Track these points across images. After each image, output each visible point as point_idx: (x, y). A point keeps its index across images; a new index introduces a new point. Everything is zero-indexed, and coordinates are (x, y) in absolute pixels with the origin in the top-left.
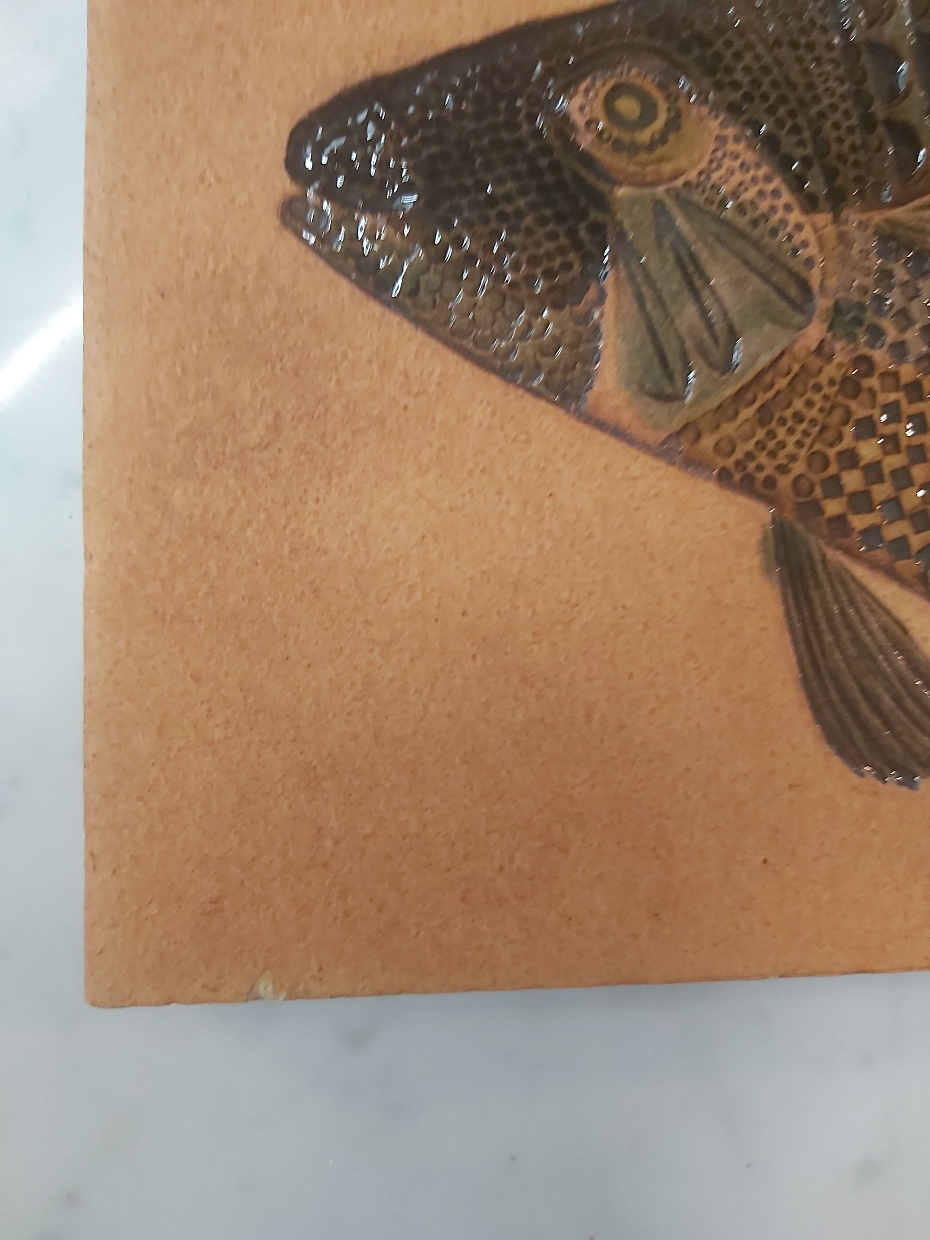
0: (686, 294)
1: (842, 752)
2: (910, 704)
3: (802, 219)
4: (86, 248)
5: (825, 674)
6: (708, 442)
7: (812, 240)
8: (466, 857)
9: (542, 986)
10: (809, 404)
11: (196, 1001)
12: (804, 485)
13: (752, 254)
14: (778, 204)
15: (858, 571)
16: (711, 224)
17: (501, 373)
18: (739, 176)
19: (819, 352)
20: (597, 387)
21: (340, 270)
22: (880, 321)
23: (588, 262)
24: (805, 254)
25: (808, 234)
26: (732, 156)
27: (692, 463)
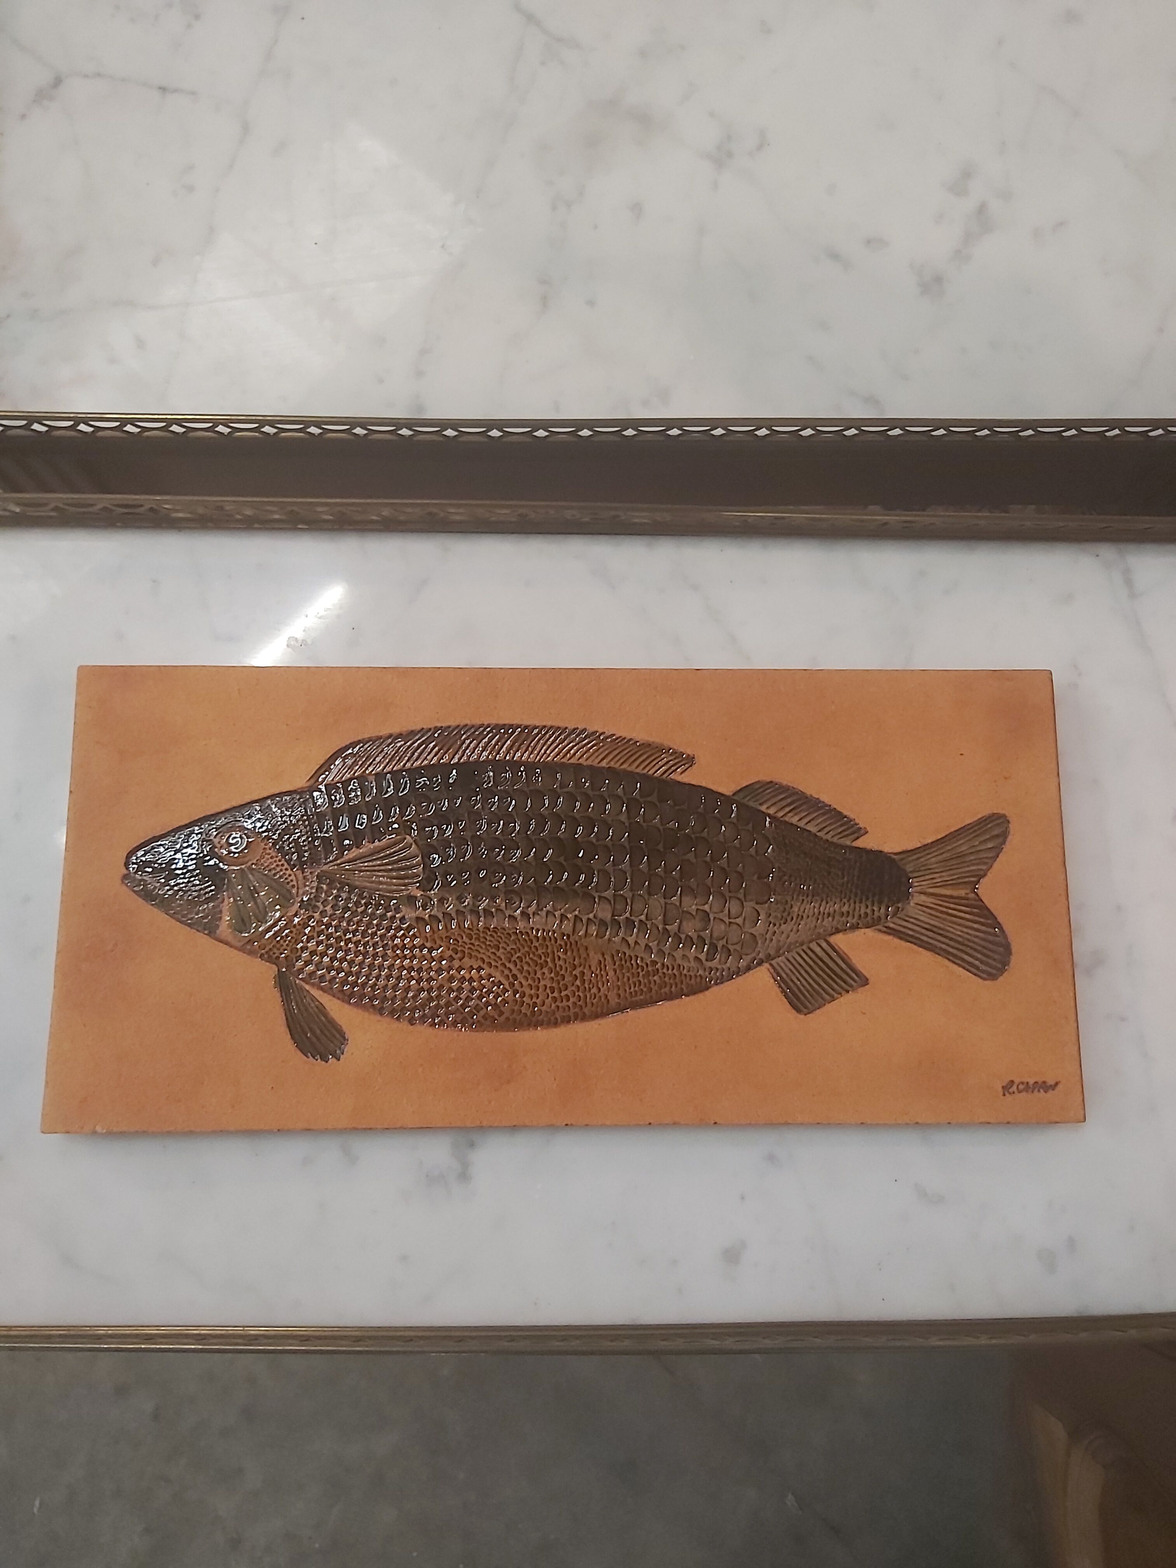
0: (251, 899)
1: (301, 1050)
3: (291, 872)
7: (294, 878)
8: (169, 1085)
10: (291, 932)
11: (75, 1132)
12: (289, 959)
14: (284, 868)
15: (307, 987)
16: (261, 876)
17: (189, 925)
18: (270, 860)
19: (295, 915)
20: (220, 929)
21: (140, 896)
22: (317, 904)
23: (218, 890)
24: (291, 884)
25: (293, 877)
26: (269, 854)
27: (251, 953)
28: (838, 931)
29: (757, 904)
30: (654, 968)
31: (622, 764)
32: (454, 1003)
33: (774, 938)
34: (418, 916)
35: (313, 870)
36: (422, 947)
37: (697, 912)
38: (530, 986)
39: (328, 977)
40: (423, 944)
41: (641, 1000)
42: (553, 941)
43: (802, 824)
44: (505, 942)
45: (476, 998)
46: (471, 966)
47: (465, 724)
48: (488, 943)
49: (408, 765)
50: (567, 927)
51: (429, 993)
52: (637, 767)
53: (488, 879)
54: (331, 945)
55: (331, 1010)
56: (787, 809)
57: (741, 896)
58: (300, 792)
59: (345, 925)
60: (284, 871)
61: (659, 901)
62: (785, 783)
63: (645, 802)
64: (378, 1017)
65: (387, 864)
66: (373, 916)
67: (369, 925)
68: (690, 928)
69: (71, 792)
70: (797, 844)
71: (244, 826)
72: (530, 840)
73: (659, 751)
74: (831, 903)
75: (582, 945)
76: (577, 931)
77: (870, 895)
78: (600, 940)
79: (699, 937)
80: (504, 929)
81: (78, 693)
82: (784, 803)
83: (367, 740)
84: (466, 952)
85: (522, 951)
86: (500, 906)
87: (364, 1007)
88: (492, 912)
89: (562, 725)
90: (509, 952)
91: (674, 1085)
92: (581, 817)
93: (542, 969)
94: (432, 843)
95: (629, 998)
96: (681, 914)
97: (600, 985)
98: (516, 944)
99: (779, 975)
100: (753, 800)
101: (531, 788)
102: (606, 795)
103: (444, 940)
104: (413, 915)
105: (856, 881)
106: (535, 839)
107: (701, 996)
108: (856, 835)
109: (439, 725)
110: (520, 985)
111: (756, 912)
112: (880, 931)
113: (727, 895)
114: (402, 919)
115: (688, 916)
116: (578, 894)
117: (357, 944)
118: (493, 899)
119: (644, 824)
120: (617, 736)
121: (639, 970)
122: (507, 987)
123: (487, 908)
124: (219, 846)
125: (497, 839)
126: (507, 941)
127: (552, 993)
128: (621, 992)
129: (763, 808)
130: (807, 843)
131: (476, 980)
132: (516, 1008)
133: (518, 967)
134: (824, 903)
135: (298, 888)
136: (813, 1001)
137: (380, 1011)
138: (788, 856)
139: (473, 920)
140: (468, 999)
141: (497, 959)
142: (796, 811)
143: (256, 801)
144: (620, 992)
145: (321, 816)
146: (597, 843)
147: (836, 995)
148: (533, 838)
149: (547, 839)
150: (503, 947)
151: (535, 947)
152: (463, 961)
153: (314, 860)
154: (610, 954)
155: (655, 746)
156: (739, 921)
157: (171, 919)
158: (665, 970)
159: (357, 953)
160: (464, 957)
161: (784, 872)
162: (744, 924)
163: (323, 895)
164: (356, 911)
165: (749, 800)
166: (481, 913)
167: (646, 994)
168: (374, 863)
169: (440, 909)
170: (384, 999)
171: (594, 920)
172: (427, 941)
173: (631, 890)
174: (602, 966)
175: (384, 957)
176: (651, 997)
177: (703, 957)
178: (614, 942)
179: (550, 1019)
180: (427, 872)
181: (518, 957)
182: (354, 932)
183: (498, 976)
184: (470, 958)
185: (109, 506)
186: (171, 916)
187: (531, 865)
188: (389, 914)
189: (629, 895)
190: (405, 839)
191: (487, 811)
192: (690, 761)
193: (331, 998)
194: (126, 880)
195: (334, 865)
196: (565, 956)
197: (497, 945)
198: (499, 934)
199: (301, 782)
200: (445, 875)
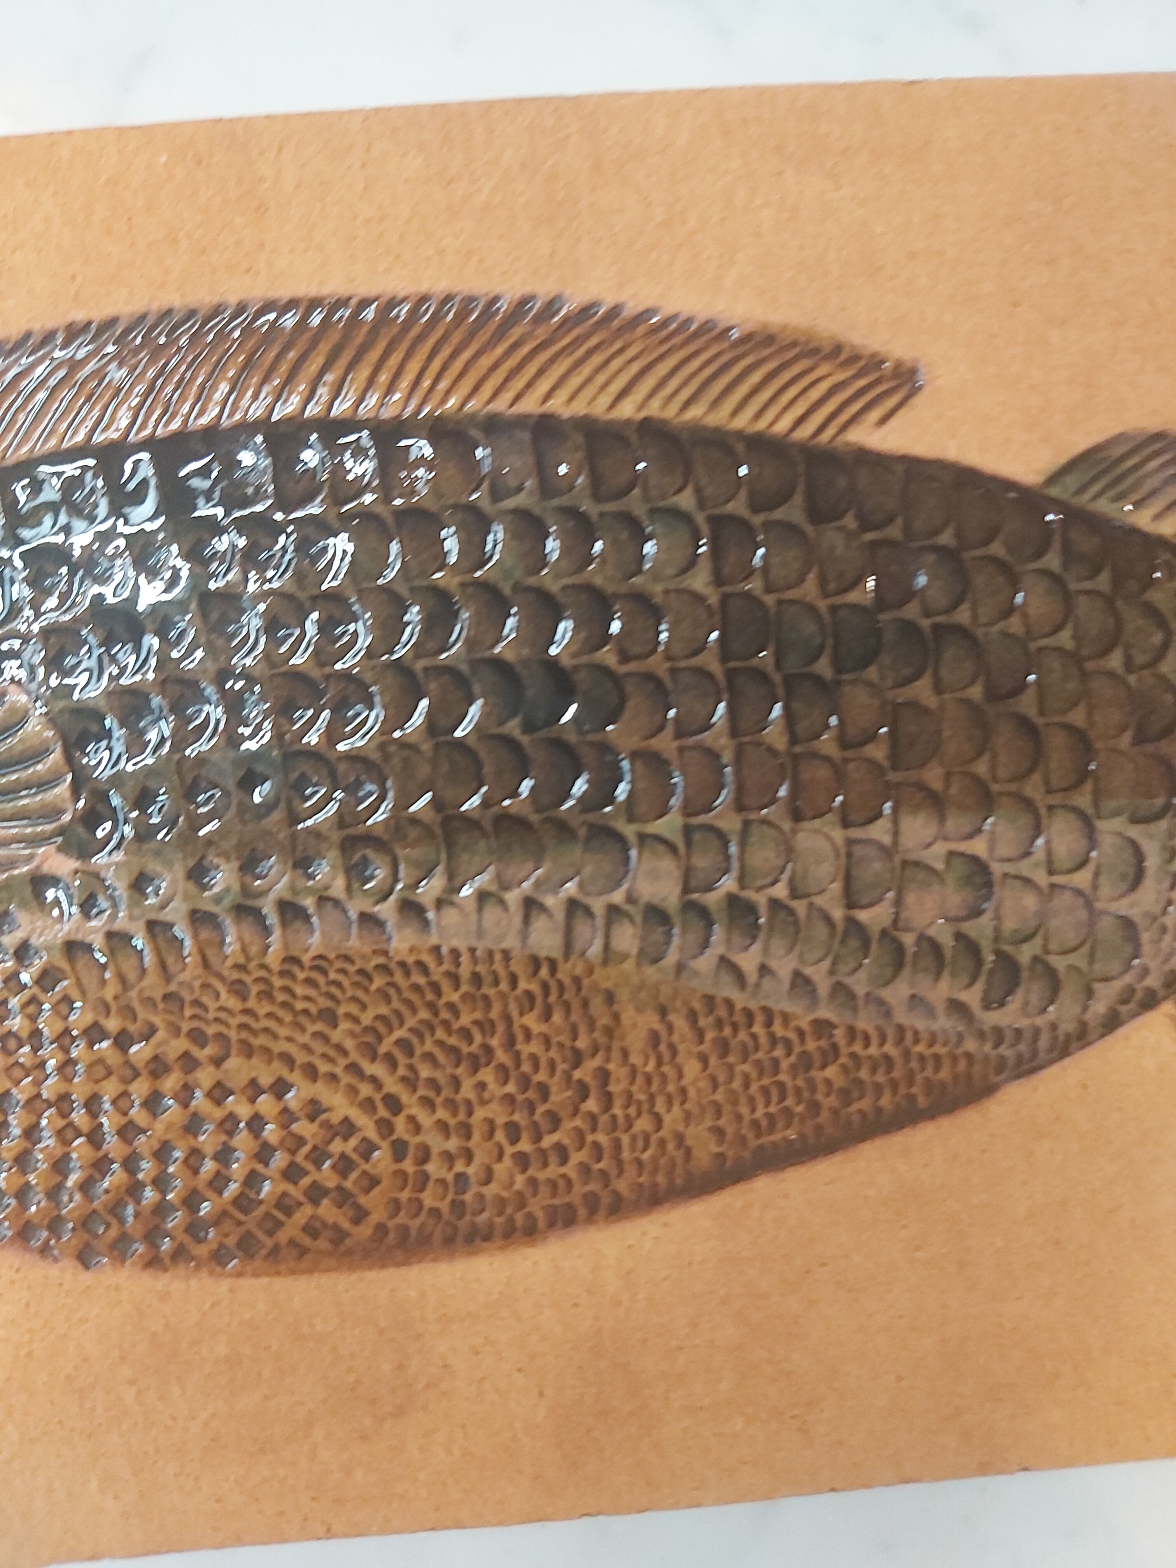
29: (1135, 822)
30: (823, 1043)
34: (73, 937)
36: (95, 1034)
38: (443, 1127)
40: (98, 1025)
42: (504, 986)
44: (354, 999)
45: (277, 1176)
46: (253, 1083)
47: (165, 307)
48: (300, 1005)
50: (545, 938)
52: (735, 413)
53: (284, 807)
57: (1084, 801)
61: (830, 840)
63: (767, 526)
68: (929, 913)
73: (805, 355)
75: (595, 988)
76: (578, 946)
78: (650, 970)
80: (347, 958)
84: (233, 1041)
85: (411, 1022)
86: (327, 887)
88: (306, 911)
90: (366, 1029)
91: (899, 1379)
92: (565, 588)
93: (475, 1070)
95: (751, 1136)
96: (898, 871)
100: (1112, 493)
102: (640, 512)
103: (161, 1006)
104: (55, 936)
106: (426, 669)
110: (412, 1128)
111: (1131, 849)
113: (1043, 801)
114: (22, 951)
116: (573, 833)
119: (769, 599)
120: (665, 314)
121: (779, 1052)
122: (371, 1133)
123: (287, 897)
125: (297, 675)
126: (360, 994)
127: (514, 1141)
129: (1144, 520)
131: (272, 1123)
132: (404, 1195)
133: (402, 1071)
139: (247, 940)
140: (254, 1179)
141: (332, 1053)
146: (624, 669)
148: (418, 667)
149: (464, 669)
150: (348, 1016)
151: (451, 1006)
152: (225, 1066)
154: (684, 1011)
155: (790, 340)
158: (857, 1048)
162: (1095, 887)
165: (1098, 495)
166: (273, 919)
169: (137, 912)
172: (108, 1013)
173: (739, 806)
174: (663, 1048)
176: (819, 1128)
177: (972, 997)
178: (696, 972)
179: (511, 1220)
180: (85, 794)
181: (399, 1042)
183: (340, 1105)
184: (248, 1058)
187: (419, 750)
189: (731, 823)
192: (906, 378)
197: (328, 1010)
198: (333, 976)
200: (145, 801)
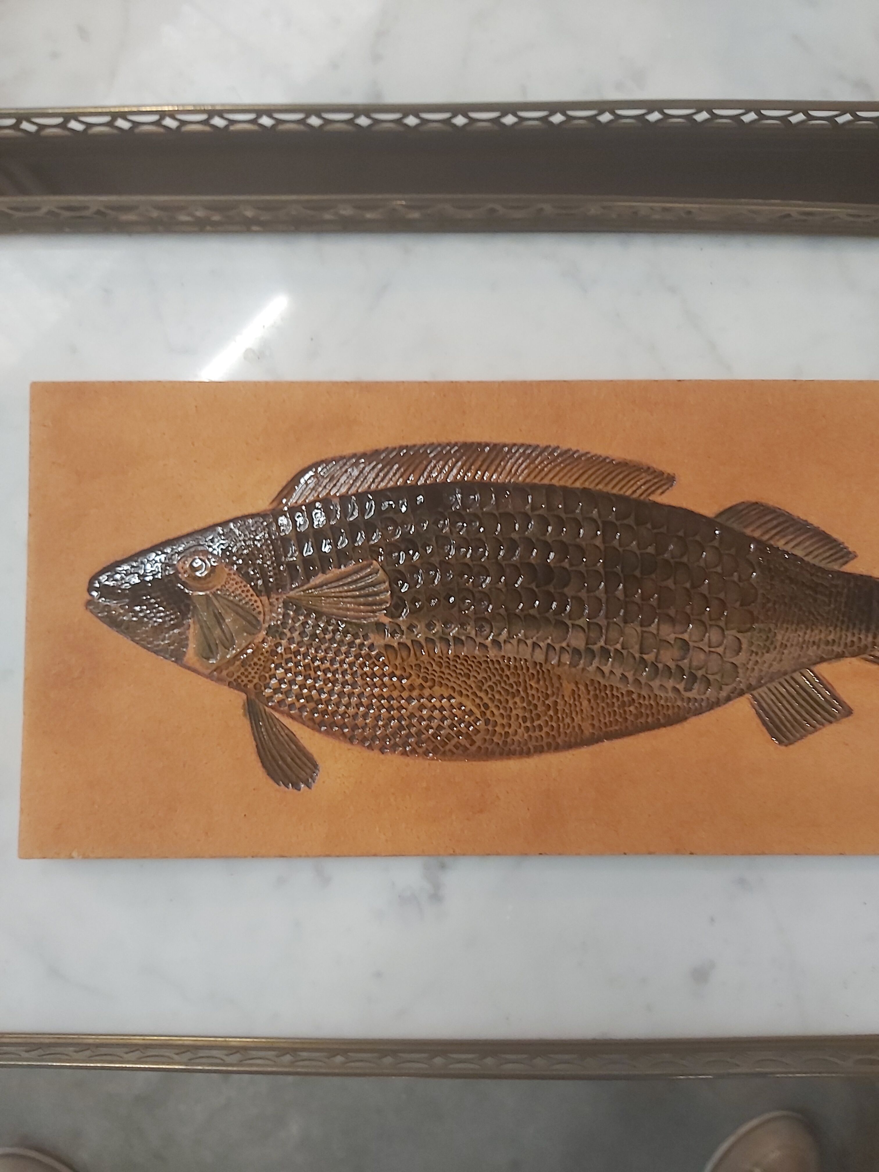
0: (217, 626)
1: (273, 778)
2: (298, 761)
3: (257, 598)
4: (26, 618)
5: (267, 750)
6: (224, 673)
7: (260, 605)
8: (142, 812)
9: (167, 857)
10: (259, 659)
11: (52, 858)
12: (258, 686)
13: (240, 611)
14: (249, 594)
15: (277, 715)
16: (226, 602)
17: (156, 652)
18: (235, 586)
19: (263, 642)
20: (187, 656)
21: (104, 622)
22: (285, 630)
23: (184, 616)
24: (258, 610)
25: (259, 603)
26: (233, 579)
27: (219, 680)
28: (822, 660)
29: (739, 632)
30: (629, 698)
31: (597, 484)
32: (425, 732)
33: (756, 667)
34: (387, 643)
35: (279, 596)
36: (392, 675)
37: (675, 641)
38: (502, 715)
39: (298, 705)
40: (393, 672)
41: (616, 730)
42: (525, 671)
43: (788, 548)
44: (476, 671)
45: (447, 727)
46: (442, 695)
48: (458, 671)
49: (373, 486)
50: (539, 656)
51: (399, 722)
52: (613, 488)
53: (457, 606)
54: (300, 673)
55: (302, 738)
56: (774, 532)
57: (722, 624)
58: (263, 515)
59: (313, 652)
60: (250, 597)
61: (636, 630)
62: (771, 503)
63: (621, 526)
64: (349, 746)
65: (354, 590)
66: (341, 643)
67: (337, 653)
68: (668, 657)
69: (30, 515)
70: (782, 569)
71: (208, 551)
72: (501, 565)
73: (637, 470)
74: (817, 632)
75: (554, 674)
76: (550, 660)
77: (857, 622)
78: (573, 669)
79: (678, 666)
80: (475, 657)
81: (32, 411)
82: (770, 525)
83: (330, 459)
84: (436, 681)
85: (494, 680)
86: (469, 633)
87: (334, 735)
88: (462, 641)
89: (533, 442)
90: (479, 681)
92: (553, 542)
93: (514, 698)
94: (399, 568)
95: (603, 727)
96: (658, 642)
97: (574, 715)
98: (487, 672)
99: (759, 704)
100: (737, 522)
101: (501, 511)
102: (580, 518)
103: (414, 668)
104: (382, 642)
105: (843, 609)
106: (506, 565)
107: (678, 727)
108: (845, 559)
109: (404, 443)
110: (492, 715)
111: (737, 640)
112: (867, 660)
113: (708, 622)
114: (371, 647)
115: (665, 644)
116: (550, 622)
117: (325, 672)
118: (462, 625)
119: (620, 549)
120: (592, 454)
121: (615, 700)
122: (479, 716)
123: (457, 635)
124: (182, 571)
125: (465, 565)
126: (478, 670)
127: (525, 722)
128: (596, 722)
129: (748, 531)
130: (793, 568)
131: (446, 709)
132: (488, 737)
133: (490, 696)
134: (808, 632)
135: (264, 615)
136: (794, 731)
137: (351, 740)
138: (773, 583)
139: (443, 648)
140: (439, 728)
141: (468, 688)
142: (783, 534)
143: (219, 525)
144: (594, 722)
145: (285, 540)
146: (571, 569)
147: (818, 726)
148: (503, 563)
149: (519, 566)
150: (473, 676)
151: (507, 676)
152: (434, 689)
153: (280, 586)
154: (584, 684)
155: (633, 465)
156: (720, 650)
157: (137, 646)
158: (641, 701)
159: (326, 681)
160: (434, 685)
161: (768, 598)
162: (725, 653)
163: (290, 621)
164: (324, 638)
165: (733, 522)
167: (621, 725)
168: (341, 589)
169: (409, 637)
170: (355, 727)
171: (567, 648)
172: (397, 668)
173: (607, 617)
174: (576, 696)
175: (354, 685)
176: (626, 727)
177: (681, 687)
178: (589, 671)
179: (522, 749)
180: (395, 598)
181: (489, 686)
182: (322, 660)
183: (469, 705)
184: (441, 687)
185: (56, 210)
186: (137, 643)
187: (502, 591)
188: (358, 641)
189: (603, 622)
190: (372, 564)
191: (454, 535)
192: (671, 479)
193: (301, 726)
194: (90, 605)
195: (301, 591)
196: (537, 686)
197: (467, 674)
198: (469, 662)
199: (263, 504)
200: (414, 601)
